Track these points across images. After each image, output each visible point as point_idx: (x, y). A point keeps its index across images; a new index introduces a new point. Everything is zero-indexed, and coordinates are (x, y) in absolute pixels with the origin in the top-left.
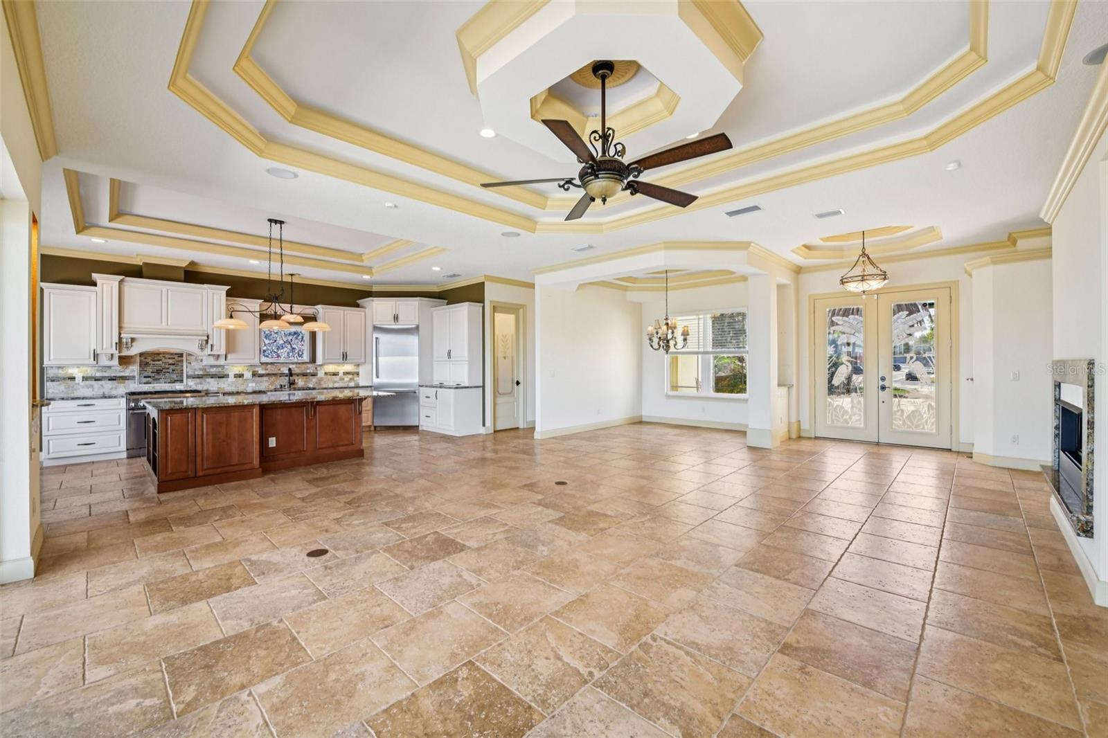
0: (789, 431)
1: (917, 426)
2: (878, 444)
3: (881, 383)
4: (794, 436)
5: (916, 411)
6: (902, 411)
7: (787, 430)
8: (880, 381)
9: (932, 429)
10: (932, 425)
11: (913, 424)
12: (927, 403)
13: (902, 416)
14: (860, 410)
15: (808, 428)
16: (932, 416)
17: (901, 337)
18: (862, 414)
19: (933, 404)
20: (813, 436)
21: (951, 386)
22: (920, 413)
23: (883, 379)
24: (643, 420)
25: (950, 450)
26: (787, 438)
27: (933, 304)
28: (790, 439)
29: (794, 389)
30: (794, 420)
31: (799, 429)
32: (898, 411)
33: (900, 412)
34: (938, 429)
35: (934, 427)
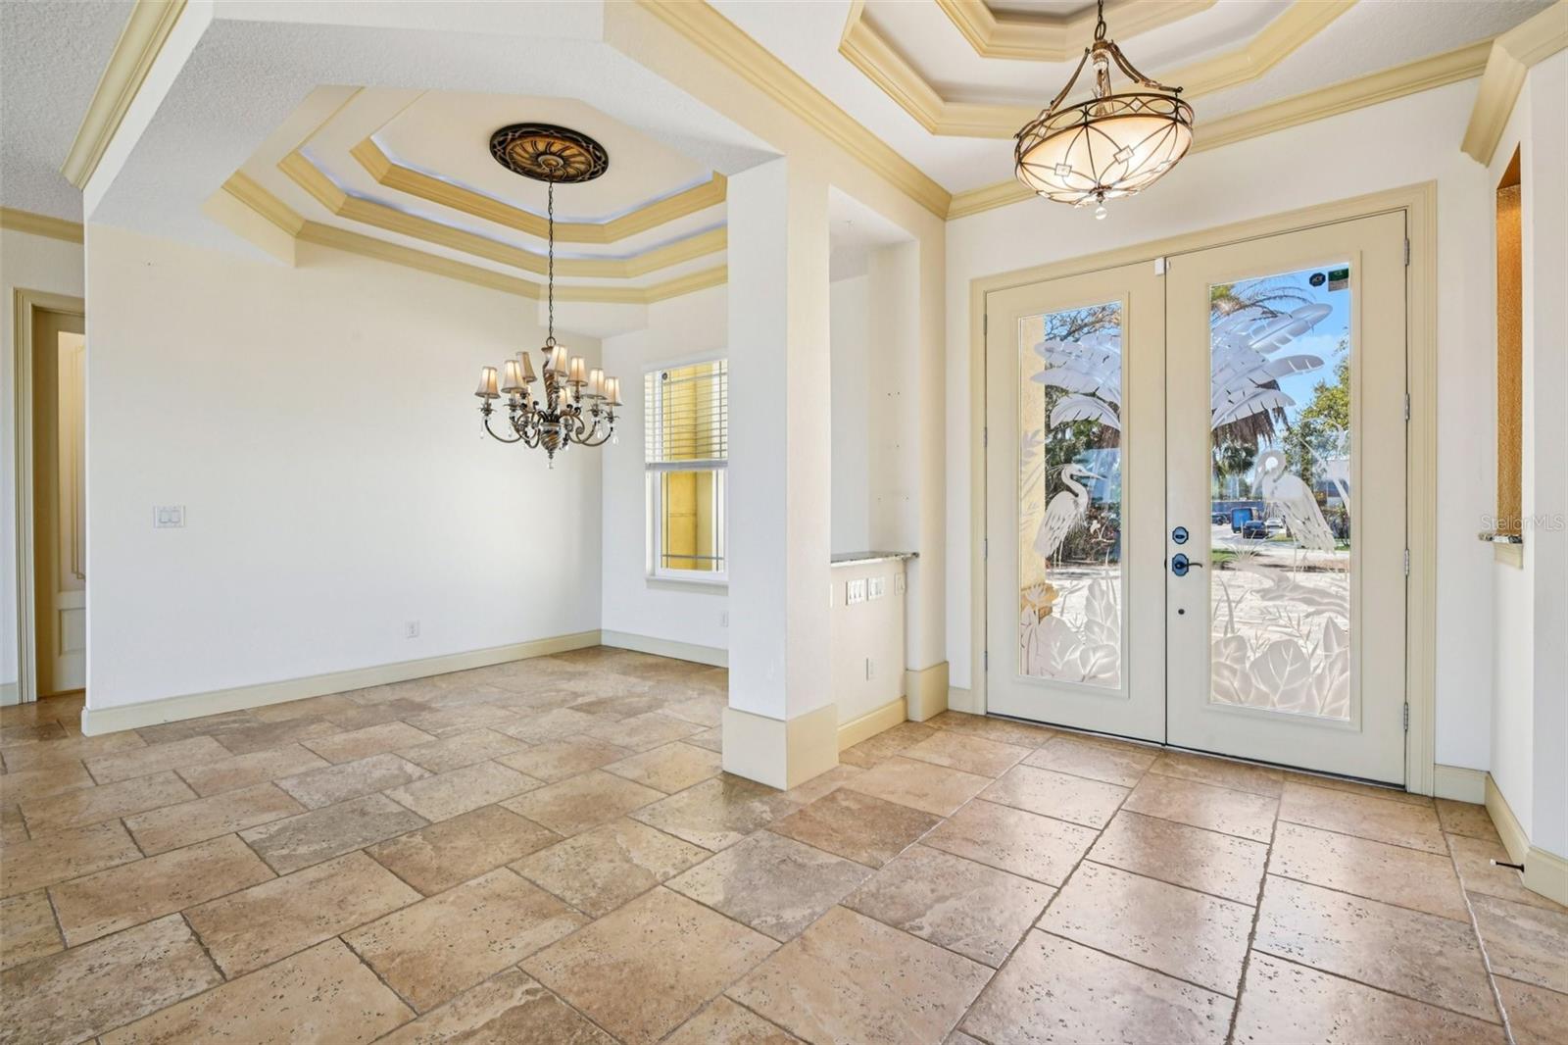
0: (905, 698)
1: (1288, 697)
2: (1164, 751)
3: (1175, 549)
4: (919, 714)
5: (1288, 644)
6: (1241, 643)
7: (897, 694)
8: (1171, 542)
9: (1337, 711)
10: (1338, 696)
11: (1275, 688)
12: (1322, 619)
13: (1241, 660)
14: (1111, 635)
15: (968, 687)
16: (1338, 666)
17: (1236, 396)
18: (1118, 647)
19: (1343, 623)
20: (982, 712)
21: (1408, 562)
22: (1299, 655)
23: (1181, 536)
24: (606, 641)
25: (1401, 789)
26: (901, 719)
27: (1345, 274)
28: (907, 721)
29: (921, 569)
30: (920, 660)
31: (943, 687)
32: (1227, 642)
33: (1233, 645)
34: (1359, 707)
35: (1346, 702)
